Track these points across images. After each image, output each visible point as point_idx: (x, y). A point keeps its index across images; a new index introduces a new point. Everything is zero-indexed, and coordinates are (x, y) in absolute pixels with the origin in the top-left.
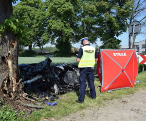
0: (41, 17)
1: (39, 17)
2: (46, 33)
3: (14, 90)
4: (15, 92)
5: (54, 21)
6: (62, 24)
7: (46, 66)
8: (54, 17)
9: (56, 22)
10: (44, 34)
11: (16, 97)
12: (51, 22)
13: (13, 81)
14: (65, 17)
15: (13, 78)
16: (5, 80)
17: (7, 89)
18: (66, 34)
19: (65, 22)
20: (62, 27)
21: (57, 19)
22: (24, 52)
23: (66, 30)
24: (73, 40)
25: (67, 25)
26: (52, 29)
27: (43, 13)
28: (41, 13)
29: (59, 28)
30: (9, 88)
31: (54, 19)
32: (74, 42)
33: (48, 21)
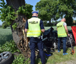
0: (55, 4)
1: (53, 5)
2: (58, 13)
3: (26, 46)
4: (27, 47)
5: (62, 6)
6: (67, 7)
7: (50, 32)
8: (62, 3)
9: (63, 6)
10: (57, 14)
11: (28, 50)
12: (60, 7)
13: (26, 41)
14: (68, 3)
15: (26, 39)
16: (21, 40)
17: (22, 46)
18: (69, 13)
19: (68, 5)
20: (67, 9)
21: (64, 5)
22: (47, 24)
23: (69, 10)
24: (74, 16)
25: (70, 7)
26: (61, 10)
27: (56, 2)
28: (55, 2)
29: (65, 9)
30: (24, 45)
31: (62, 5)
32: (75, 17)
33: (59, 6)
